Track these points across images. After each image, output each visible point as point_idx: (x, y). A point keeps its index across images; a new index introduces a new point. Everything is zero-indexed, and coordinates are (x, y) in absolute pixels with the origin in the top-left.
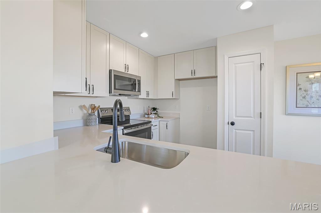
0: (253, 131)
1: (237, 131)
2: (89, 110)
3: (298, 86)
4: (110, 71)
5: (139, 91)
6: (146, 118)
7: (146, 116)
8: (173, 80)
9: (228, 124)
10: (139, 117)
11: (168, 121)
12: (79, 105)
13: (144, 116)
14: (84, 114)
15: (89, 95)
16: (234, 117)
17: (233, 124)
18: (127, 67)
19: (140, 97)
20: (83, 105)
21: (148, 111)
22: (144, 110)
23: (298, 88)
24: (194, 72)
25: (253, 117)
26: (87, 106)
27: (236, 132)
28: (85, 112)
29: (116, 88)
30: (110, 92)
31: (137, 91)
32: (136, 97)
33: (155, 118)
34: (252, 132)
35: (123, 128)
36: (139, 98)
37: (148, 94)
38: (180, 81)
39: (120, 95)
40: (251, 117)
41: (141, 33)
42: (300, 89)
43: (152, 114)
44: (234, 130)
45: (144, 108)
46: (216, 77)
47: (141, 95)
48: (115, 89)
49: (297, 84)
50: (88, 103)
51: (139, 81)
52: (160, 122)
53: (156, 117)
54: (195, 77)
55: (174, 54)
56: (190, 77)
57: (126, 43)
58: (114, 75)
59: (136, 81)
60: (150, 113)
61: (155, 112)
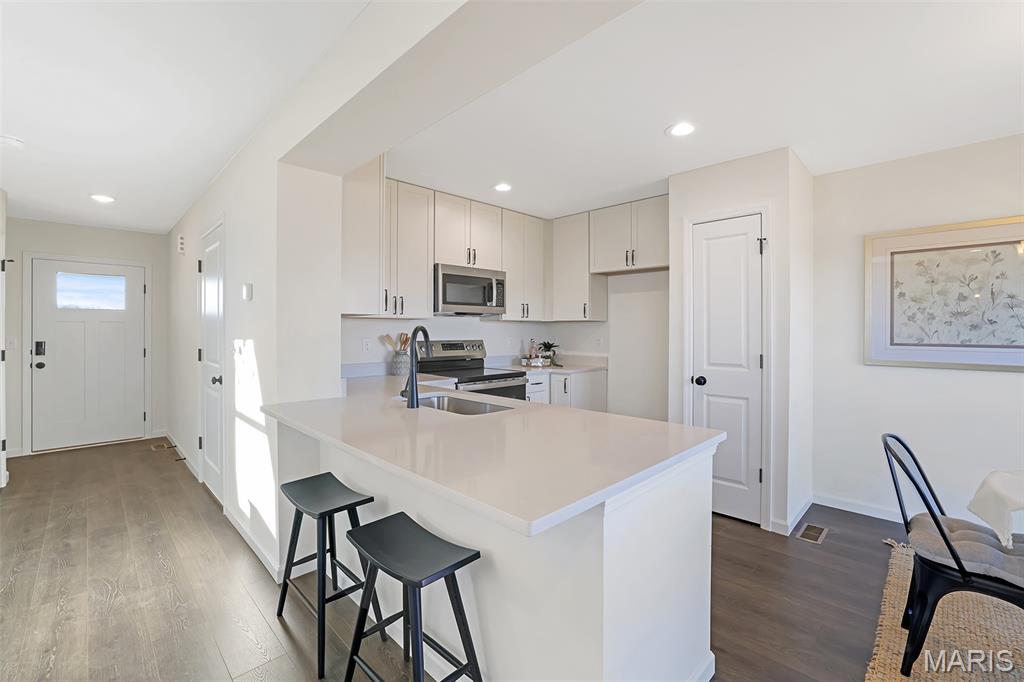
0: (747, 399)
1: (711, 399)
2: (396, 343)
3: (897, 286)
4: (436, 267)
5: (501, 303)
6: (524, 366)
7: (524, 362)
8: (585, 280)
9: (693, 382)
10: (509, 364)
11: (569, 374)
12: (379, 335)
13: (520, 363)
14: (389, 352)
15: (395, 316)
16: (705, 367)
17: (701, 381)
18: (471, 255)
19: (504, 317)
20: (385, 334)
21: (530, 352)
22: (522, 350)
23: (897, 292)
24: (631, 257)
25: (745, 365)
26: (394, 335)
27: (708, 402)
28: (390, 348)
29: (448, 300)
30: (436, 309)
31: (494, 304)
32: (493, 318)
33: (544, 367)
34: (742, 403)
35: (456, 380)
36: (503, 319)
37: (525, 310)
38: (610, 278)
40: (740, 366)
42: (902, 295)
43: (537, 357)
44: (705, 396)
45: (522, 342)
46: (667, 268)
47: (505, 313)
48: (445, 302)
49: (892, 282)
50: (395, 330)
51: (501, 284)
52: (553, 376)
53: (546, 364)
54: (634, 268)
55: (589, 212)
56: (624, 268)
57: (471, 203)
58: (444, 274)
59: (491, 284)
60: (534, 356)
61: (548, 353)
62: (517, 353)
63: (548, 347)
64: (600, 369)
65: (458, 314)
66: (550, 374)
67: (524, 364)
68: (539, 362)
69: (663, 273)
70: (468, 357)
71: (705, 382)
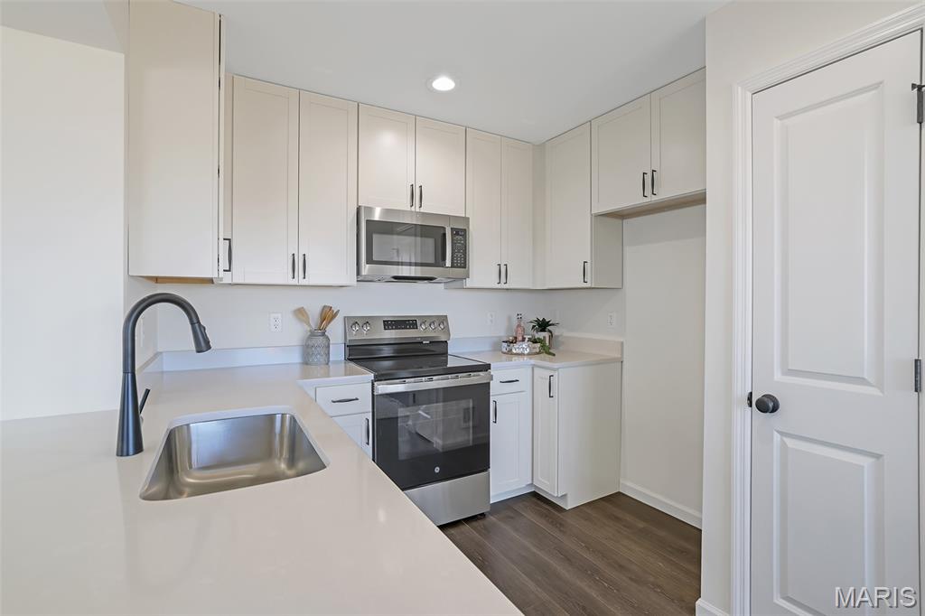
0: (878, 456)
1: (790, 443)
4: (359, 212)
5: (461, 262)
6: (505, 353)
7: (506, 347)
8: (586, 224)
9: (751, 405)
11: (554, 370)
15: (293, 282)
16: (777, 375)
18: (417, 193)
19: (469, 283)
21: (516, 332)
25: (874, 381)
27: (784, 446)
29: (375, 258)
30: (359, 272)
31: (448, 263)
32: (458, 284)
35: (372, 376)
36: (468, 286)
37: (503, 273)
39: (396, 278)
40: (861, 381)
41: (434, 77)
43: (524, 340)
44: (777, 437)
47: (469, 277)
48: (369, 261)
51: (461, 234)
52: (536, 370)
53: (534, 351)
54: (653, 200)
57: (415, 120)
58: (368, 222)
59: (444, 235)
60: (520, 338)
61: (541, 335)
62: (502, 333)
63: (543, 325)
64: (613, 360)
65: (398, 278)
66: (533, 367)
67: (504, 350)
68: (524, 347)
69: (697, 209)
70: (426, 338)
71: (775, 409)
